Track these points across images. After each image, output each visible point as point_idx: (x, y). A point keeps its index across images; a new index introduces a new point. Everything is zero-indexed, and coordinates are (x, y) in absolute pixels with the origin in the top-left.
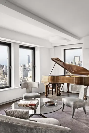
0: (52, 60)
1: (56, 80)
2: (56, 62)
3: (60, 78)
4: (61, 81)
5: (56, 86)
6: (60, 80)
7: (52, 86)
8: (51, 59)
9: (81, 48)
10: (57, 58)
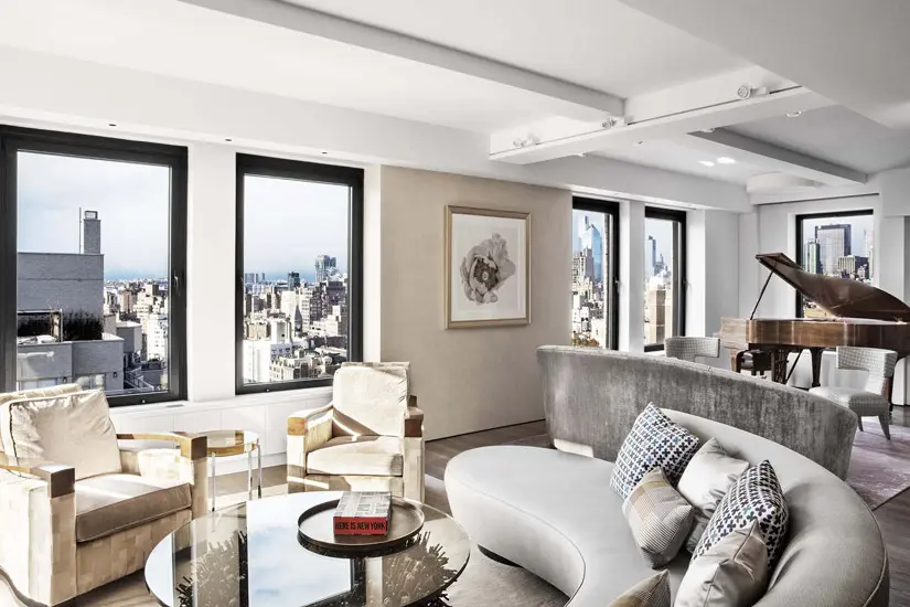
0: (757, 261)
1: (778, 334)
2: (774, 270)
3: (793, 329)
4: (796, 340)
5: (770, 358)
6: (793, 335)
7: (753, 359)
8: (757, 257)
9: (870, 212)
10: (782, 254)
